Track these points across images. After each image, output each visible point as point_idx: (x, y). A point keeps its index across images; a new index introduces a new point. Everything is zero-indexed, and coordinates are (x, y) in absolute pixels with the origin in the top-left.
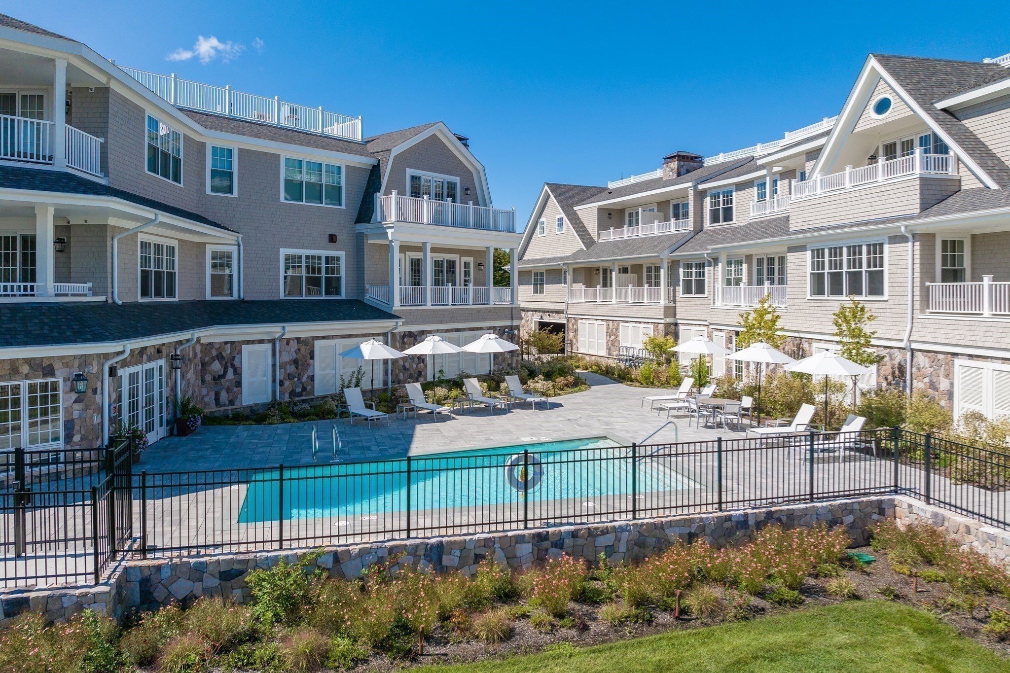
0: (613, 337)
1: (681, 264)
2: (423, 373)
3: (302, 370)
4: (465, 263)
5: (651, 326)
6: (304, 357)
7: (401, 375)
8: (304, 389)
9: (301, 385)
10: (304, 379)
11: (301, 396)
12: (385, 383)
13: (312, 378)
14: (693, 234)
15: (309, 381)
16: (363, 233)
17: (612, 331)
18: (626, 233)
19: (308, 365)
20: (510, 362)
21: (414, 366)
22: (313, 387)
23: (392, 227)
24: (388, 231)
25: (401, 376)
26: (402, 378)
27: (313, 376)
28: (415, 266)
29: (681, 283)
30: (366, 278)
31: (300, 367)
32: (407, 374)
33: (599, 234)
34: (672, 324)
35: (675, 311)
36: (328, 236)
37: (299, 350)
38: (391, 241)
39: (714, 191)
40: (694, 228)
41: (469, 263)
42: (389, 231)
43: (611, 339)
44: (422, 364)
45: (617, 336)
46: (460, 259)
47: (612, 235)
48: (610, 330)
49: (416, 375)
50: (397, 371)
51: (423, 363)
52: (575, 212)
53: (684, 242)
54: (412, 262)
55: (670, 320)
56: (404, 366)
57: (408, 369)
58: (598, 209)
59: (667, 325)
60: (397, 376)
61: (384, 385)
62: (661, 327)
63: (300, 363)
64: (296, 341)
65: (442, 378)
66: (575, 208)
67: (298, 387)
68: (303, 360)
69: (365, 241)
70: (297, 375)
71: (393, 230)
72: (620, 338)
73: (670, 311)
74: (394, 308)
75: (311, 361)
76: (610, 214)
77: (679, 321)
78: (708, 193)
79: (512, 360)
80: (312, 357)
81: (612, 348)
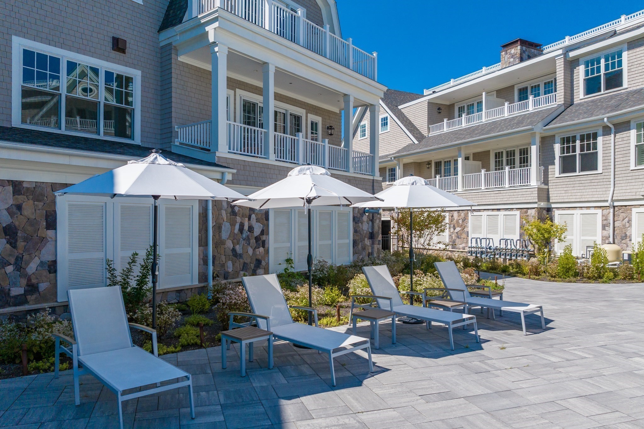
0: (458, 229)
1: (558, 139)
2: (263, 263)
3: (26, 249)
4: (312, 123)
5: (518, 213)
6: (32, 222)
7: (230, 264)
8: (32, 288)
9: (24, 282)
10: (32, 267)
11: (26, 302)
12: (203, 277)
13: (52, 267)
14: (563, 108)
15: (45, 273)
16: (170, 44)
17: (457, 222)
18: (464, 122)
19: (43, 240)
20: (370, 251)
21: (250, 251)
22: (55, 285)
23: (215, 20)
24: (207, 29)
25: (230, 267)
26: (230, 270)
27: (55, 262)
28: (249, 113)
29: (557, 161)
30: (174, 114)
31: (21, 244)
32: (239, 264)
33: (429, 128)
34: (544, 209)
35: (548, 194)
36: (110, 40)
37: (19, 207)
38: (214, 44)
39: (589, 58)
40: (565, 101)
41: (316, 124)
42: (210, 29)
43: (456, 231)
44: (261, 249)
45: (464, 227)
46: (307, 117)
47: (446, 127)
48: (455, 221)
49: (252, 266)
50: (223, 258)
51: (263, 247)
52: (400, 110)
53: (557, 115)
54: (244, 106)
55: (543, 204)
56: (234, 250)
57: (241, 256)
58: (428, 103)
59: (540, 210)
60: (223, 265)
61: (200, 281)
62: (532, 213)
63: (20, 234)
64: (11, 188)
65: (291, 270)
66: (400, 107)
67: (15, 285)
68: (29, 228)
69: (173, 56)
70: (12, 260)
71: (216, 24)
72: (470, 229)
73: (544, 194)
74: (218, 154)
75: (50, 233)
76: (439, 109)
77: (553, 206)
78: (582, 60)
79: (373, 248)
80: (52, 223)
81: (458, 241)
